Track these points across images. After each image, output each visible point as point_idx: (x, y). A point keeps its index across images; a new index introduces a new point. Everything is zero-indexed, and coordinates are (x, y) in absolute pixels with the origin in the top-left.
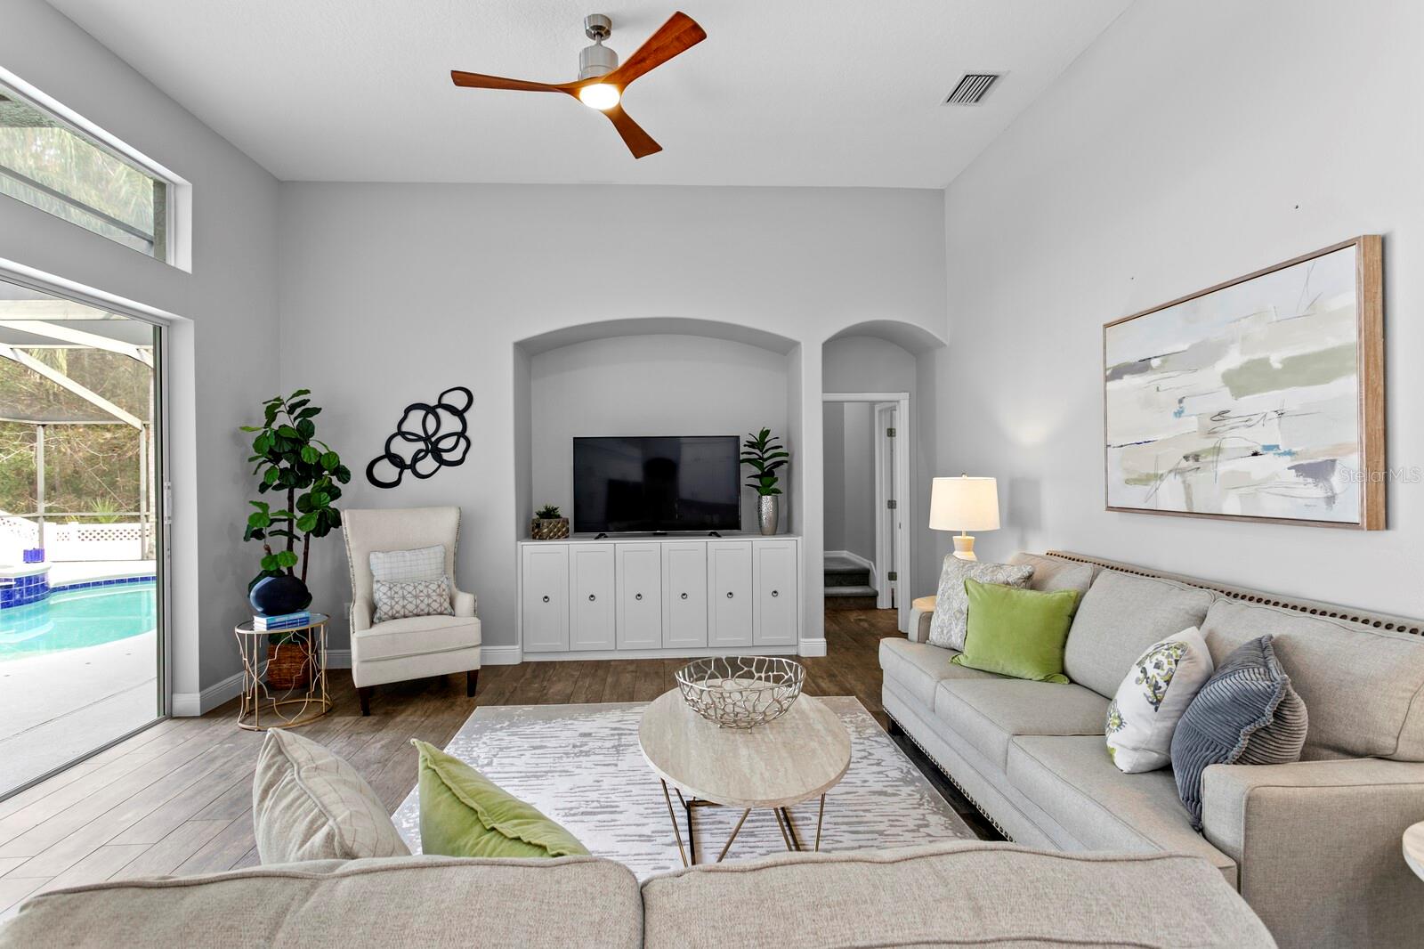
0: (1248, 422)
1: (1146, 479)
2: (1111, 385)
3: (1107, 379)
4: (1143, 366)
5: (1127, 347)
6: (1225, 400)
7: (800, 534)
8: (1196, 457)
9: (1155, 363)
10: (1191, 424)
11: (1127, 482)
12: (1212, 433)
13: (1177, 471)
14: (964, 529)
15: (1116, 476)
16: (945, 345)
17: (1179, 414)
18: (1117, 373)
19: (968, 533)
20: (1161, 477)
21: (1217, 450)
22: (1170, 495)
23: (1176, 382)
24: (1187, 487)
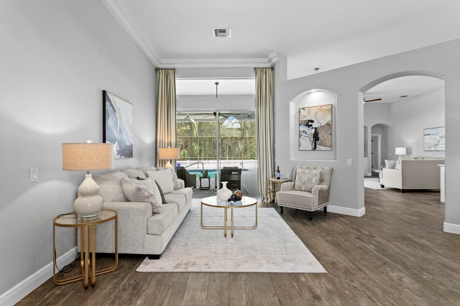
0: (442, 141)
1: (430, 147)
2: (425, 136)
3: (424, 135)
4: (430, 135)
5: (427, 132)
6: (440, 139)
7: (367, 157)
8: (436, 145)
9: (431, 134)
10: (436, 141)
11: (427, 148)
12: (438, 142)
13: (434, 146)
14: (400, 154)
15: (425, 147)
16: (390, 127)
17: (434, 140)
18: (426, 135)
19: (401, 155)
20: (432, 147)
21: (439, 144)
22: (433, 149)
23: (433, 137)
24: (435, 148)
